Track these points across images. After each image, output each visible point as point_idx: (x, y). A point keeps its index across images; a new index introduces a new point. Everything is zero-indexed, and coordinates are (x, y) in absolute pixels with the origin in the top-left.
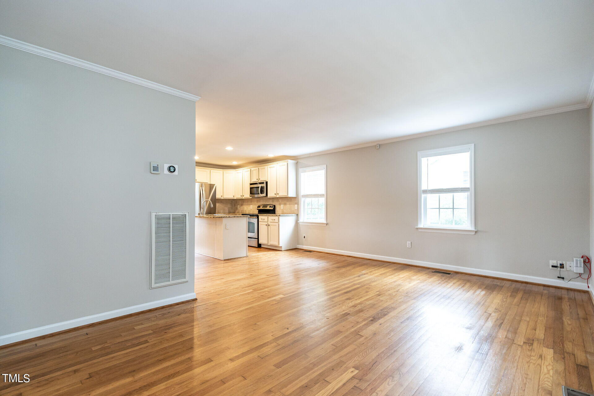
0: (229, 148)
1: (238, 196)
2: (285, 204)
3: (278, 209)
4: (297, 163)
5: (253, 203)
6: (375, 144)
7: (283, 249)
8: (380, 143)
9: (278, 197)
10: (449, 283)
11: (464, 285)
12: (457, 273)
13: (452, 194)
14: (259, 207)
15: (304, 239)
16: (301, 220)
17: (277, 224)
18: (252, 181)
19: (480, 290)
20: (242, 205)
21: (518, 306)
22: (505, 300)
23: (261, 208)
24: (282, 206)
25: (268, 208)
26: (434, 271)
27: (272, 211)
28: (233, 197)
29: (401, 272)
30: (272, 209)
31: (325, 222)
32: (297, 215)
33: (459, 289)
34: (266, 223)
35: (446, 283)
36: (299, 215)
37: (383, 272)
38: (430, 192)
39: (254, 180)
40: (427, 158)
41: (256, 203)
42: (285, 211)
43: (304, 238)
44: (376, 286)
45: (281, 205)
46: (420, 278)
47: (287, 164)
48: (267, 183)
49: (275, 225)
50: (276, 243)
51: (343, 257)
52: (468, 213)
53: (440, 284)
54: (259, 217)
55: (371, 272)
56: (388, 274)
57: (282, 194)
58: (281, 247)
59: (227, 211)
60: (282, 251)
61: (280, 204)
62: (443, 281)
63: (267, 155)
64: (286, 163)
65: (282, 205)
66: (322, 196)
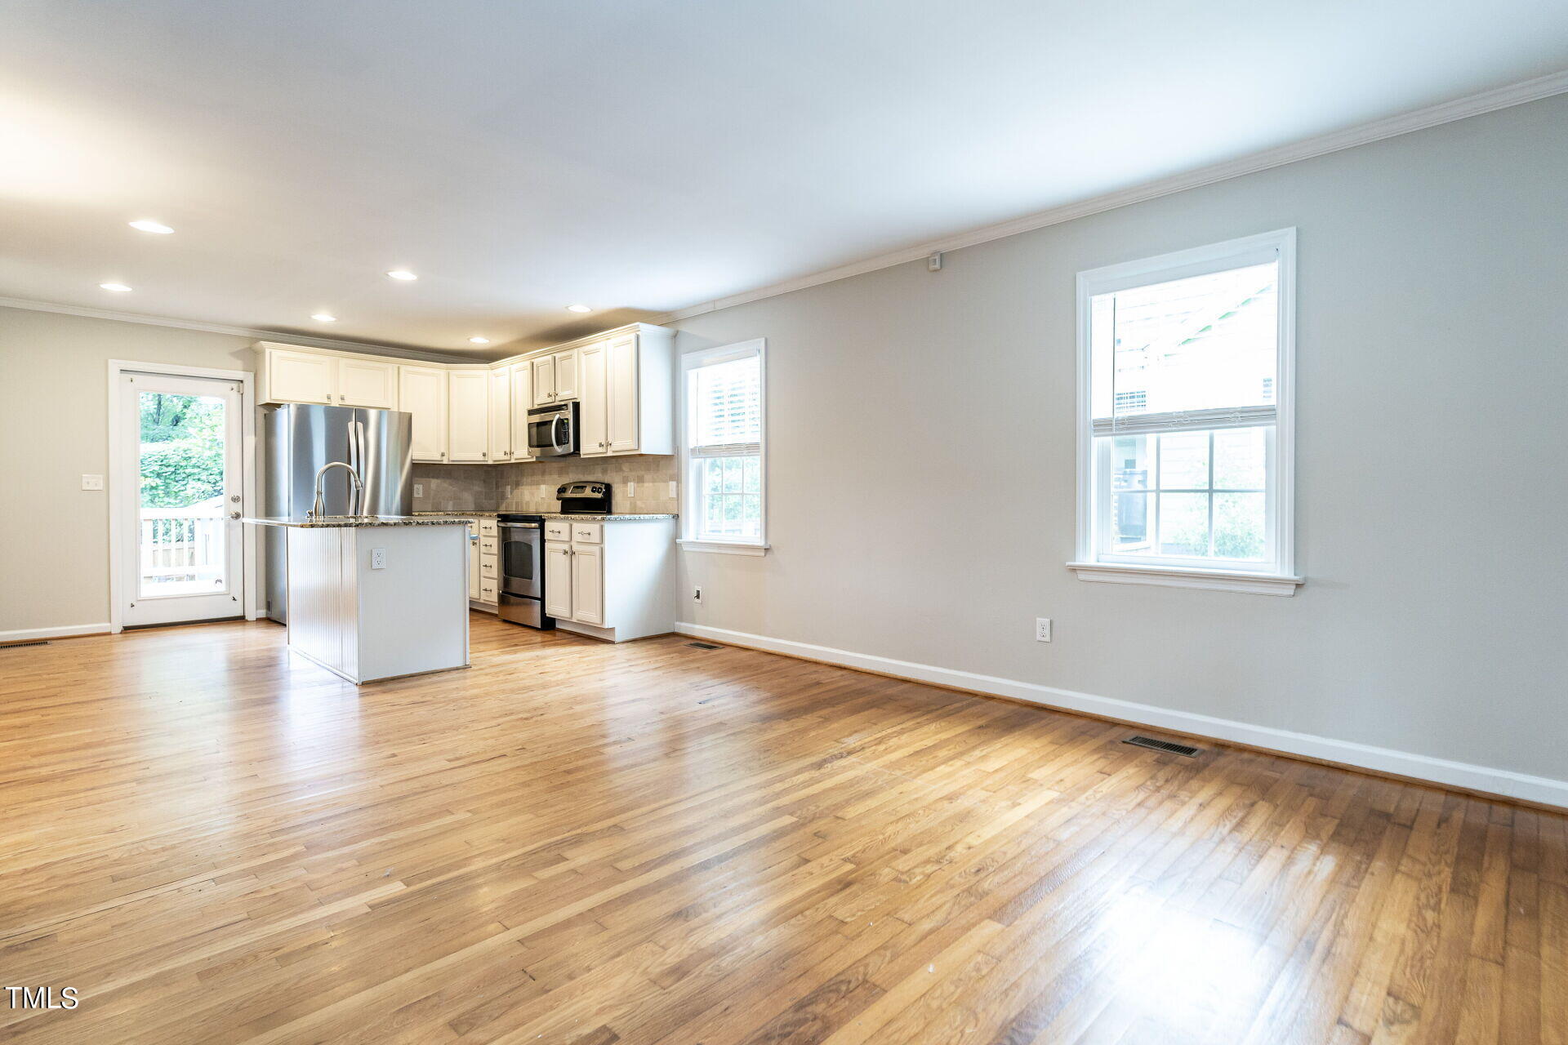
0: (403, 275)
1: (496, 456)
2: (640, 480)
3: (622, 495)
4: (675, 336)
5: (547, 478)
6: (923, 253)
7: (618, 637)
8: (944, 247)
9: (612, 454)
10: (1184, 803)
11: (1242, 820)
12: (1221, 747)
13: (1207, 432)
14: (562, 490)
15: (696, 600)
16: (689, 535)
17: (596, 549)
18: (536, 402)
19: (1313, 848)
20: (517, 484)
21: (1502, 962)
22: (1430, 915)
23: (569, 494)
24: (631, 485)
25: (588, 493)
26: (1132, 734)
27: (601, 505)
28: (482, 458)
29: (998, 745)
30: (600, 496)
31: (760, 542)
32: (676, 517)
33: (1223, 840)
34: (566, 547)
35: (1169, 805)
36: (683, 518)
37: (929, 742)
38: (1121, 427)
39: (542, 400)
40: (1112, 295)
41: (556, 476)
42: (639, 503)
43: (698, 597)
44: (863, 823)
45: (629, 484)
46: (1067, 773)
47: (638, 337)
48: (577, 406)
49: (592, 554)
50: (593, 618)
51: (818, 668)
52: (1267, 511)
53: (1142, 812)
54: (547, 524)
55: (880, 741)
56: (943, 753)
57: (621, 444)
58: (613, 629)
59: (472, 506)
60: (613, 643)
61: (625, 481)
62: (1158, 789)
63: (567, 307)
64: (632, 337)
65: (632, 483)
66: (751, 448)
